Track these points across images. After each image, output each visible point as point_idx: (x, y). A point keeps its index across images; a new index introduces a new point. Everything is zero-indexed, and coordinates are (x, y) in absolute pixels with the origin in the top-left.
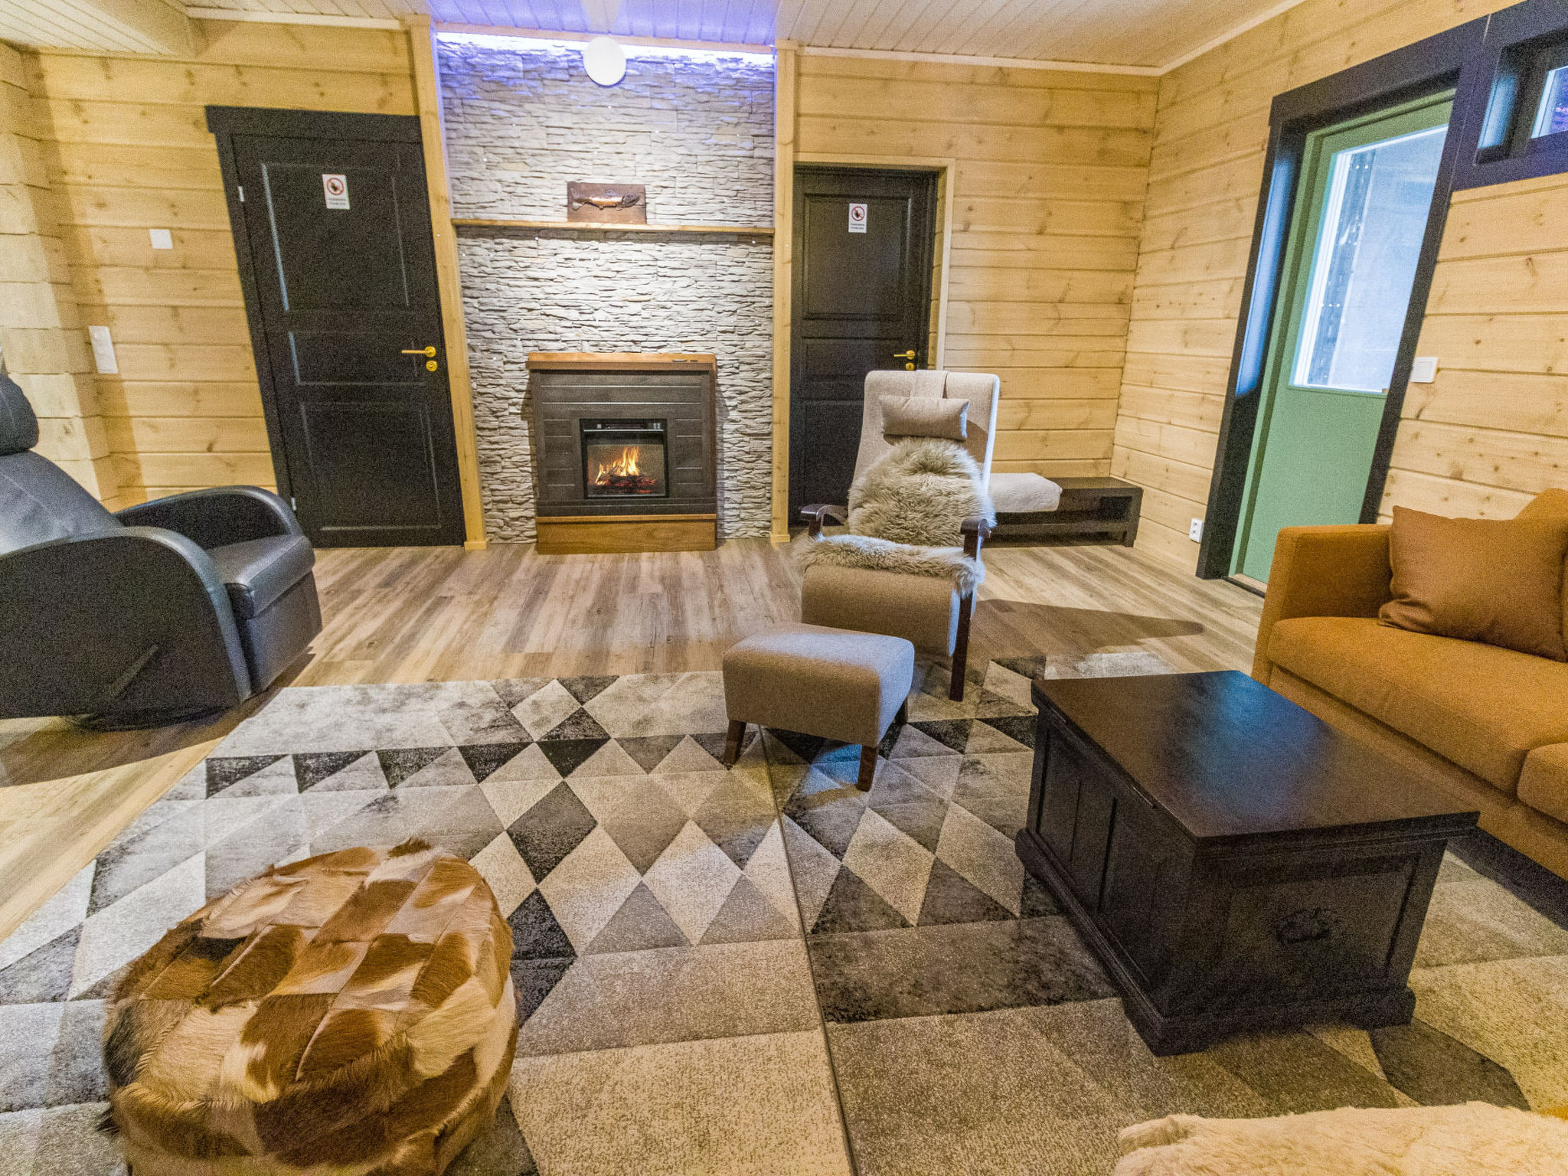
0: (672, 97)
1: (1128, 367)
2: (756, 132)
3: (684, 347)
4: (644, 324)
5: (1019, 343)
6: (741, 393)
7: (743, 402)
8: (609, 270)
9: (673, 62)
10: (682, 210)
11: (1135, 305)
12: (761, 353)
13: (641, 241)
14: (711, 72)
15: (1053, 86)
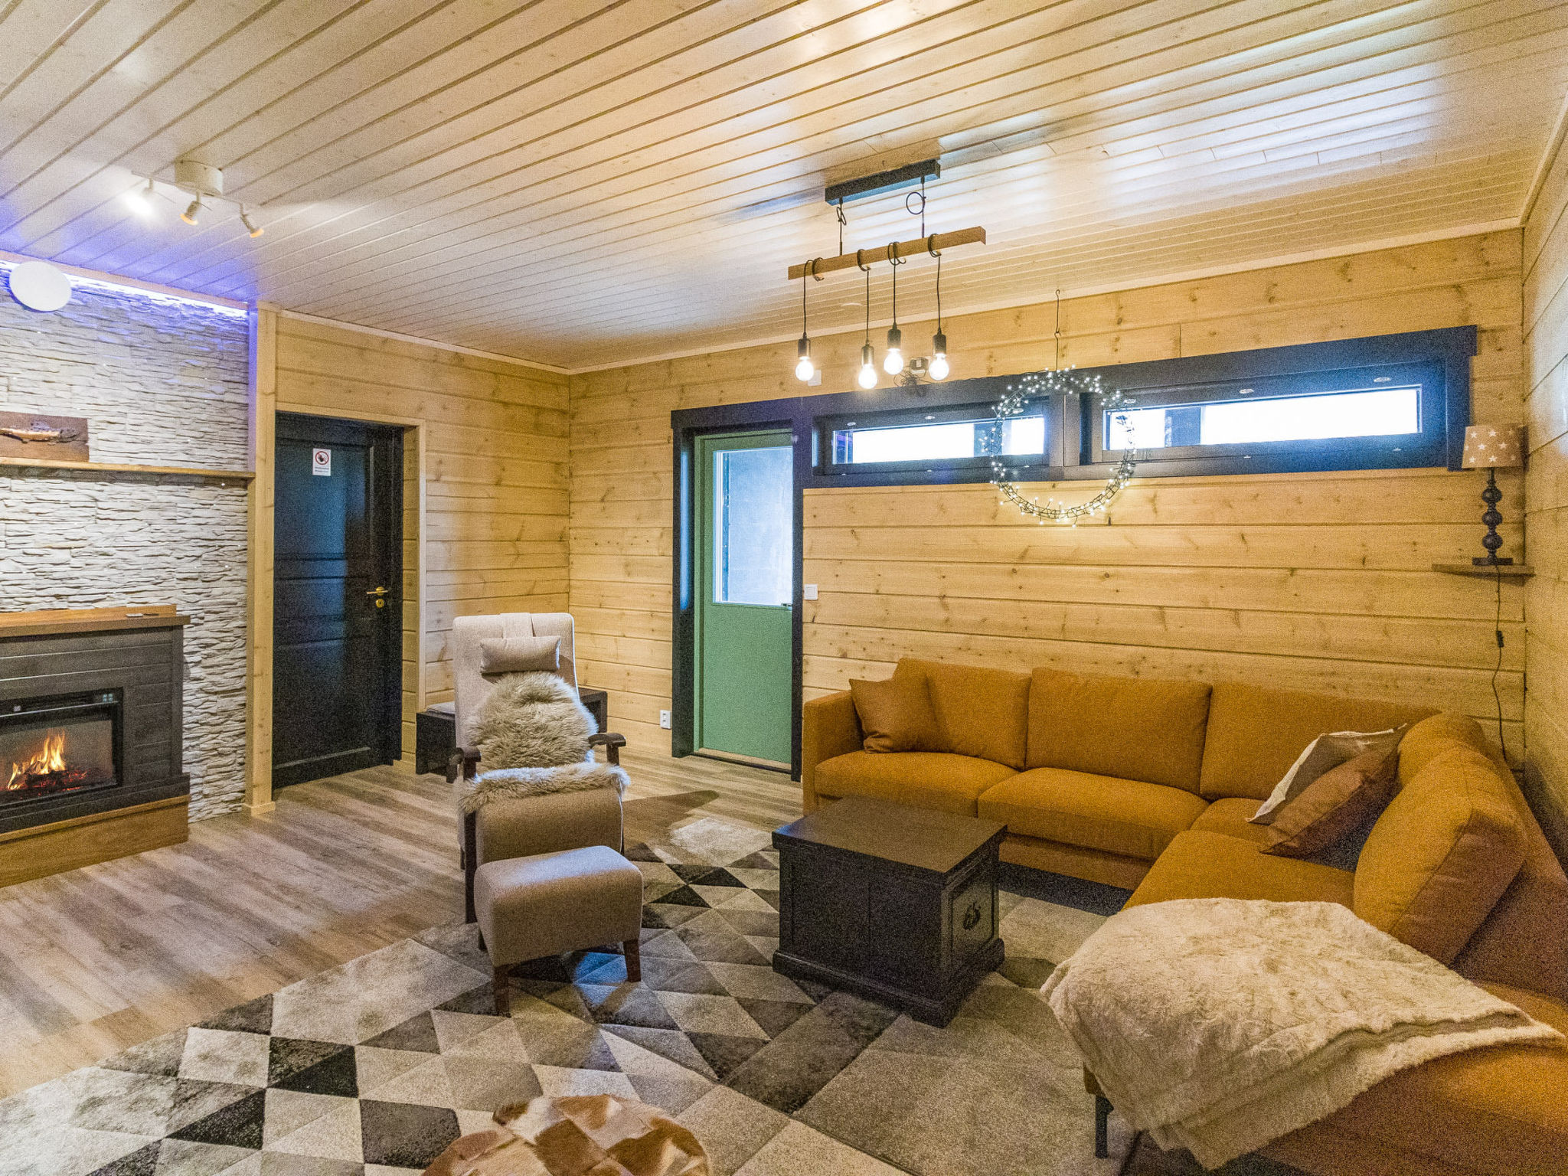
0: (126, 333)
1: (573, 591)
2: (228, 378)
3: (129, 598)
4: (76, 574)
5: (490, 576)
6: (207, 646)
7: (209, 656)
8: (25, 511)
9: (128, 299)
10: (133, 448)
11: (572, 542)
12: (234, 600)
13: (74, 479)
14: (176, 315)
15: (498, 372)
